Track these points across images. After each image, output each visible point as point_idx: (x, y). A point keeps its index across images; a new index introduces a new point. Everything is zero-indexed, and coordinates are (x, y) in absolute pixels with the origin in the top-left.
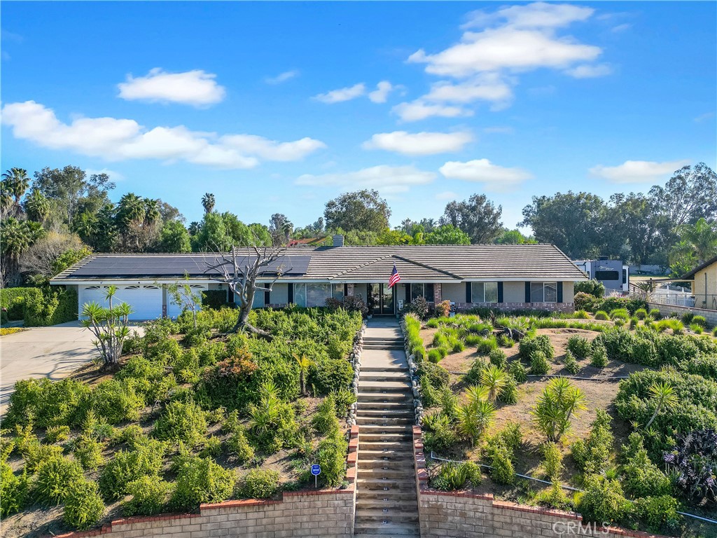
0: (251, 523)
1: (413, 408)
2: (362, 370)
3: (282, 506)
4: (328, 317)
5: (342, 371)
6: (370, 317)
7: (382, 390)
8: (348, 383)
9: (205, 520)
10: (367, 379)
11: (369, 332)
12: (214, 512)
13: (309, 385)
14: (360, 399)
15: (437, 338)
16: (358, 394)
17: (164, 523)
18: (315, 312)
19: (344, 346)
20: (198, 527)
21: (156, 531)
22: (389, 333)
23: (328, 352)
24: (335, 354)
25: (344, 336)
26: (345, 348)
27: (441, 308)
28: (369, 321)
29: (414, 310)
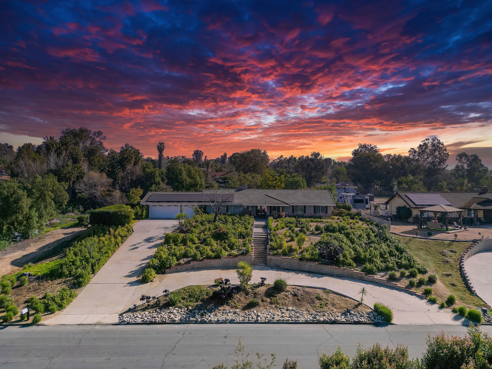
0: (231, 261)
1: (268, 242)
2: (254, 233)
3: (238, 258)
4: (243, 218)
5: (249, 233)
6: (256, 218)
7: (260, 238)
8: (251, 236)
9: (222, 260)
10: (256, 235)
11: (256, 223)
12: (224, 258)
13: (240, 237)
14: (254, 240)
15: (277, 225)
16: (253, 239)
17: (214, 260)
18: (238, 216)
19: (249, 226)
20: (220, 261)
21: (212, 262)
22: (263, 223)
23: (244, 228)
24: (246, 228)
25: (249, 223)
26: (249, 227)
27: (281, 215)
28: (256, 219)
29: (272, 216)
